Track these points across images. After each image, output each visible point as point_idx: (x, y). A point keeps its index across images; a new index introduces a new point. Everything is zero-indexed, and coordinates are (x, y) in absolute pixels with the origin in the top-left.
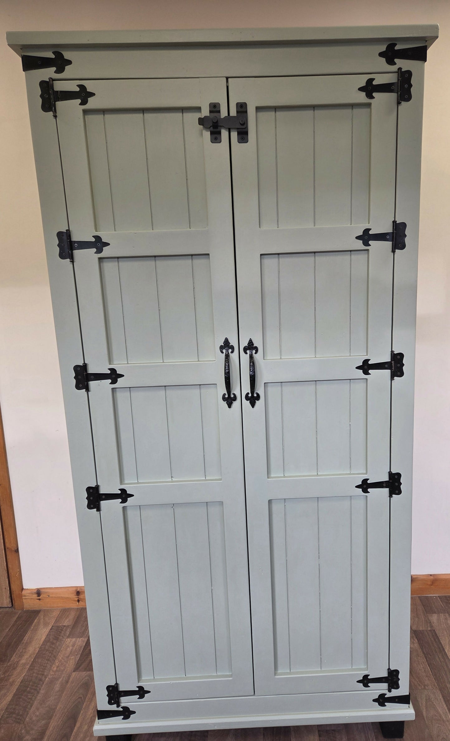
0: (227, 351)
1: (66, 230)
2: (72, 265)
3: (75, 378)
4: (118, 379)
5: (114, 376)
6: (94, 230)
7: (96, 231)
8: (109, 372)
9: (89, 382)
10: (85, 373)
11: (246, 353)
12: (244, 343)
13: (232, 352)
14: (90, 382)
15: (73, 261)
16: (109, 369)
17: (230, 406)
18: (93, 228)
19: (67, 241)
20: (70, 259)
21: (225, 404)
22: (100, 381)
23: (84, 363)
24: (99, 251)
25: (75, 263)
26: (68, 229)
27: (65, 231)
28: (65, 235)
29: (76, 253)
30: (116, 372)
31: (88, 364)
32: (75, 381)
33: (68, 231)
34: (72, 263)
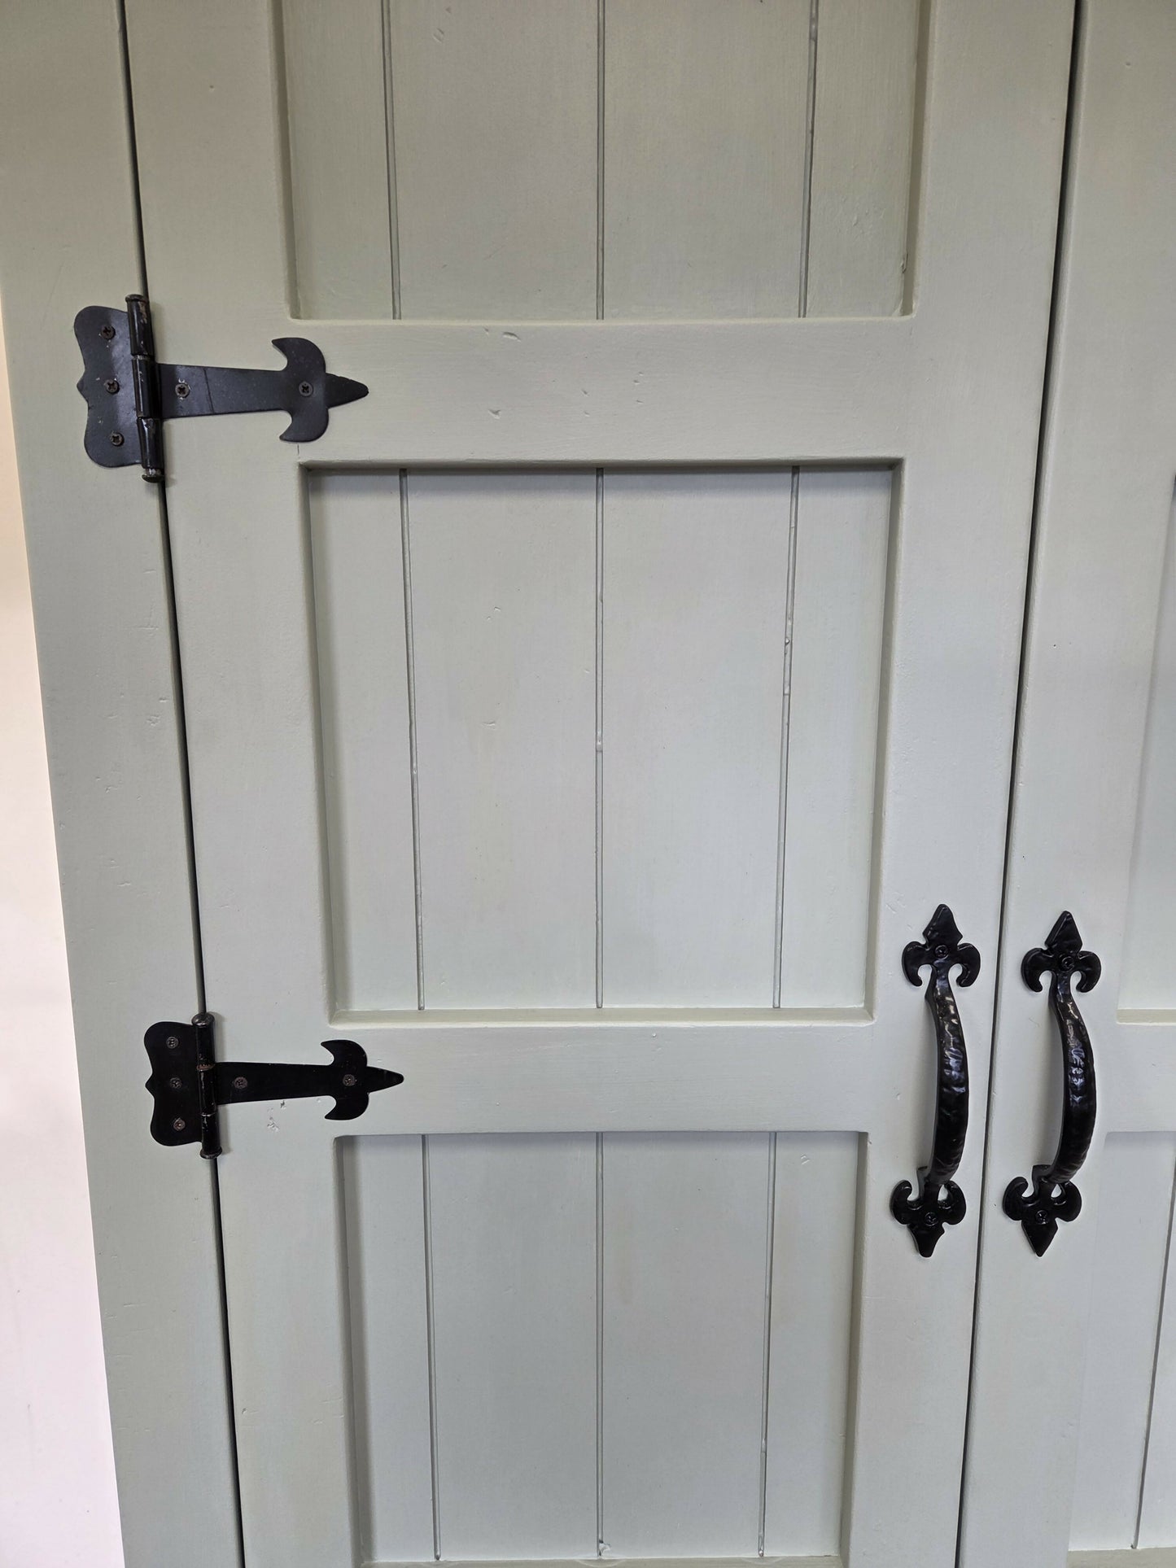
0: (939, 974)
1: (131, 300)
2: (155, 502)
3: (150, 1085)
4: (372, 1095)
5: (350, 1081)
6: (286, 309)
7: (296, 314)
8: (327, 1059)
9: (221, 1108)
10: (202, 1068)
11: (1035, 986)
12: (1032, 935)
13: (966, 980)
14: (230, 1107)
15: (159, 480)
16: (328, 1045)
17: (925, 1245)
18: (282, 290)
19: (134, 362)
20: (145, 467)
21: (900, 1236)
22: (281, 1101)
23: (204, 1014)
24: (308, 428)
25: (172, 492)
26: (138, 291)
27: (124, 307)
28: (122, 331)
29: (181, 433)
30: (365, 1059)
31: (222, 1019)
32: (148, 1102)
33: (140, 304)
34: (155, 487)
